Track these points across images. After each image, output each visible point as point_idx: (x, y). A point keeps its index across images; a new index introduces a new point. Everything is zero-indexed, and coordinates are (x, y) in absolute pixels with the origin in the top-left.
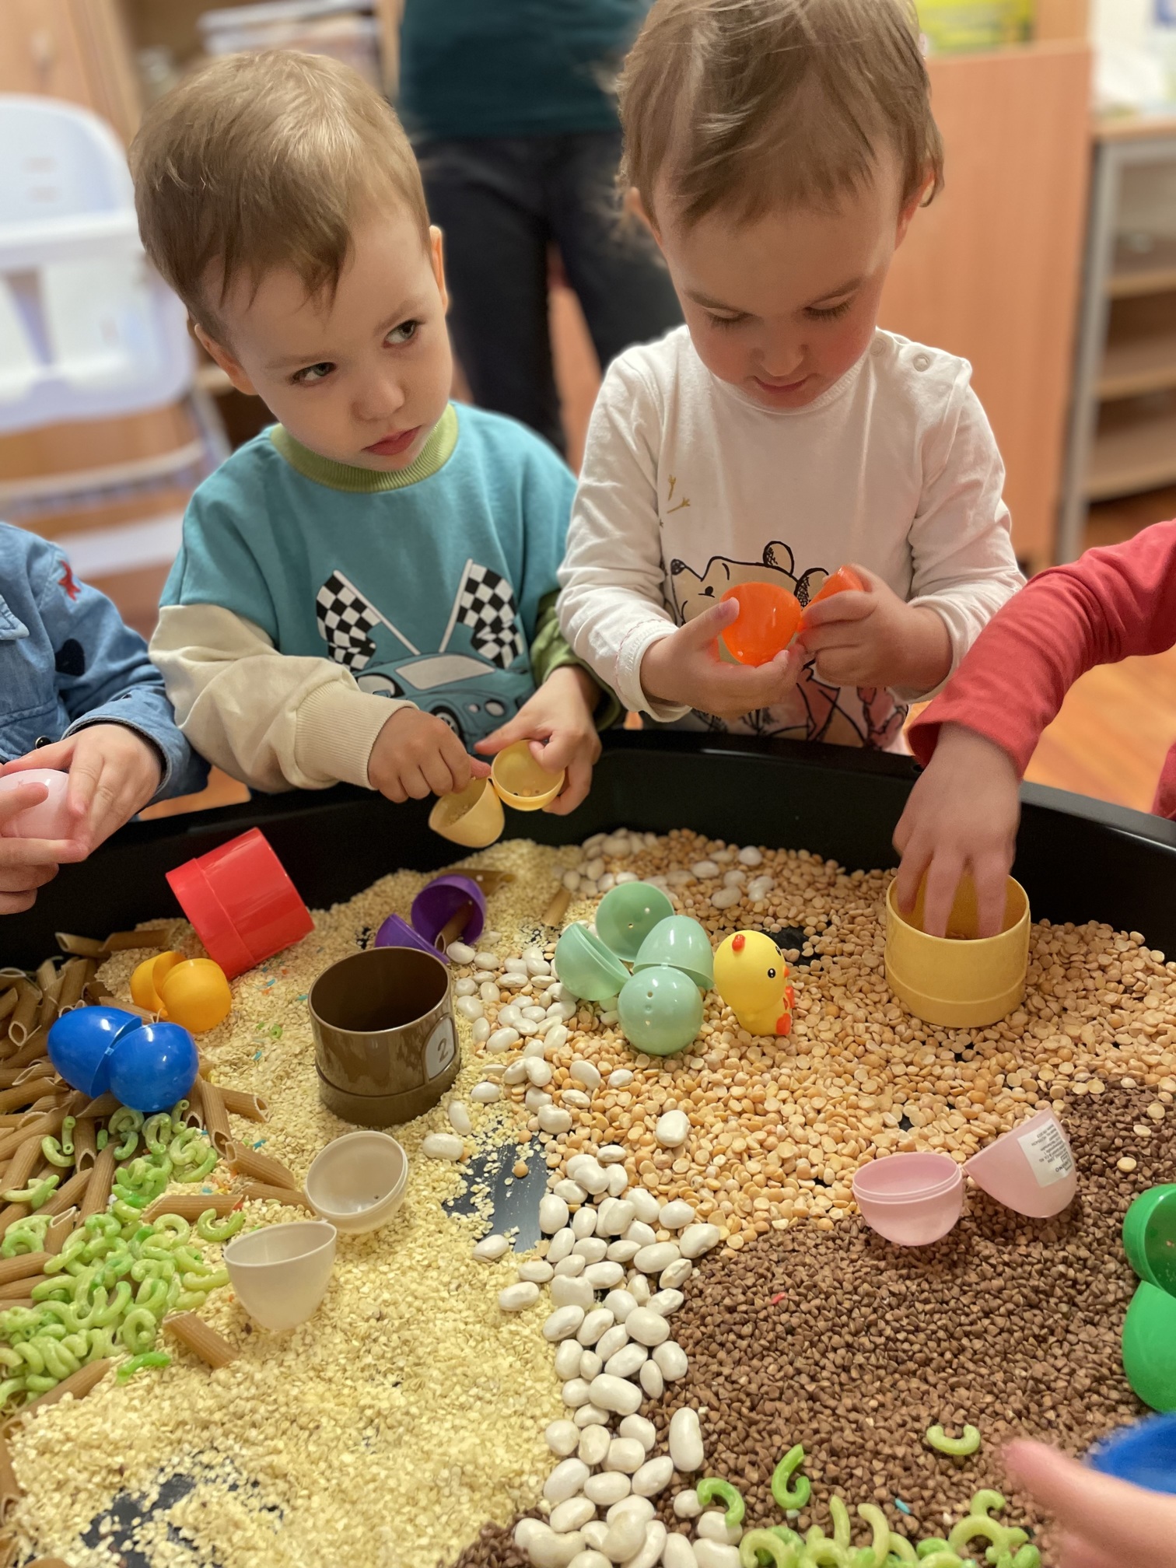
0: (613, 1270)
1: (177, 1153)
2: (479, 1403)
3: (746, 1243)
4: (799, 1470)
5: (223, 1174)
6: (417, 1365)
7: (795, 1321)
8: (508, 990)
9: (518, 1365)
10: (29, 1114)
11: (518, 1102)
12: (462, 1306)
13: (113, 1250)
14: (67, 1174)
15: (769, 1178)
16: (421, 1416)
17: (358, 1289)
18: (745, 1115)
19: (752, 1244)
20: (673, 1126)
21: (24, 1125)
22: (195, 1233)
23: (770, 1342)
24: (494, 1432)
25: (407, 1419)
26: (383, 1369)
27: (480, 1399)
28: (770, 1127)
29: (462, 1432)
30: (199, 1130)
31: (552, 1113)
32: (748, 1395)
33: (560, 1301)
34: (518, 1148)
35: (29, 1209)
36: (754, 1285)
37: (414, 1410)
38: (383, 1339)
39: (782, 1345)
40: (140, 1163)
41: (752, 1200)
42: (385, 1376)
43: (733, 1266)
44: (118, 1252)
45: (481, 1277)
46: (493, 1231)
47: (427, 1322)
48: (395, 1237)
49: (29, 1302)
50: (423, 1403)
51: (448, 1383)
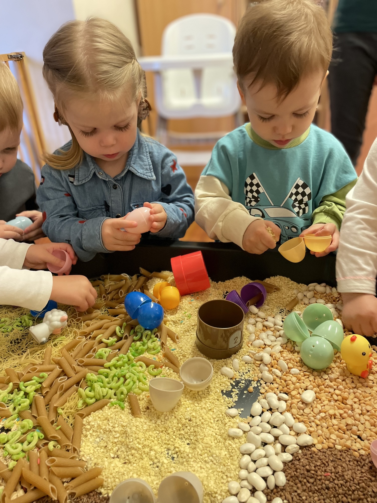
0: (270, 438)
1: (150, 344)
2: (211, 463)
3: (322, 449)
5: (160, 355)
6: (196, 441)
7: (331, 485)
8: (266, 327)
9: (228, 456)
10: (116, 318)
11: (257, 367)
12: (217, 428)
13: (124, 367)
14: (120, 339)
15: (339, 429)
16: (192, 458)
17: (186, 408)
18: (338, 402)
19: (325, 450)
20: (309, 396)
21: (114, 321)
22: (147, 370)
23: (319, 489)
24: (212, 475)
25: (187, 457)
26: (186, 437)
27: (212, 461)
28: (346, 410)
29: (203, 470)
30: (158, 339)
31: (267, 374)
33: (249, 440)
34: (252, 382)
35: (107, 346)
36: (320, 466)
37: (190, 455)
38: (189, 428)
39: (323, 492)
40: (138, 343)
41: (330, 434)
42: (186, 440)
43: (314, 455)
44: (125, 368)
45: (225, 421)
46: (235, 407)
47: (204, 428)
48: (203, 396)
49: (97, 373)
50: (193, 454)
51: (203, 451)
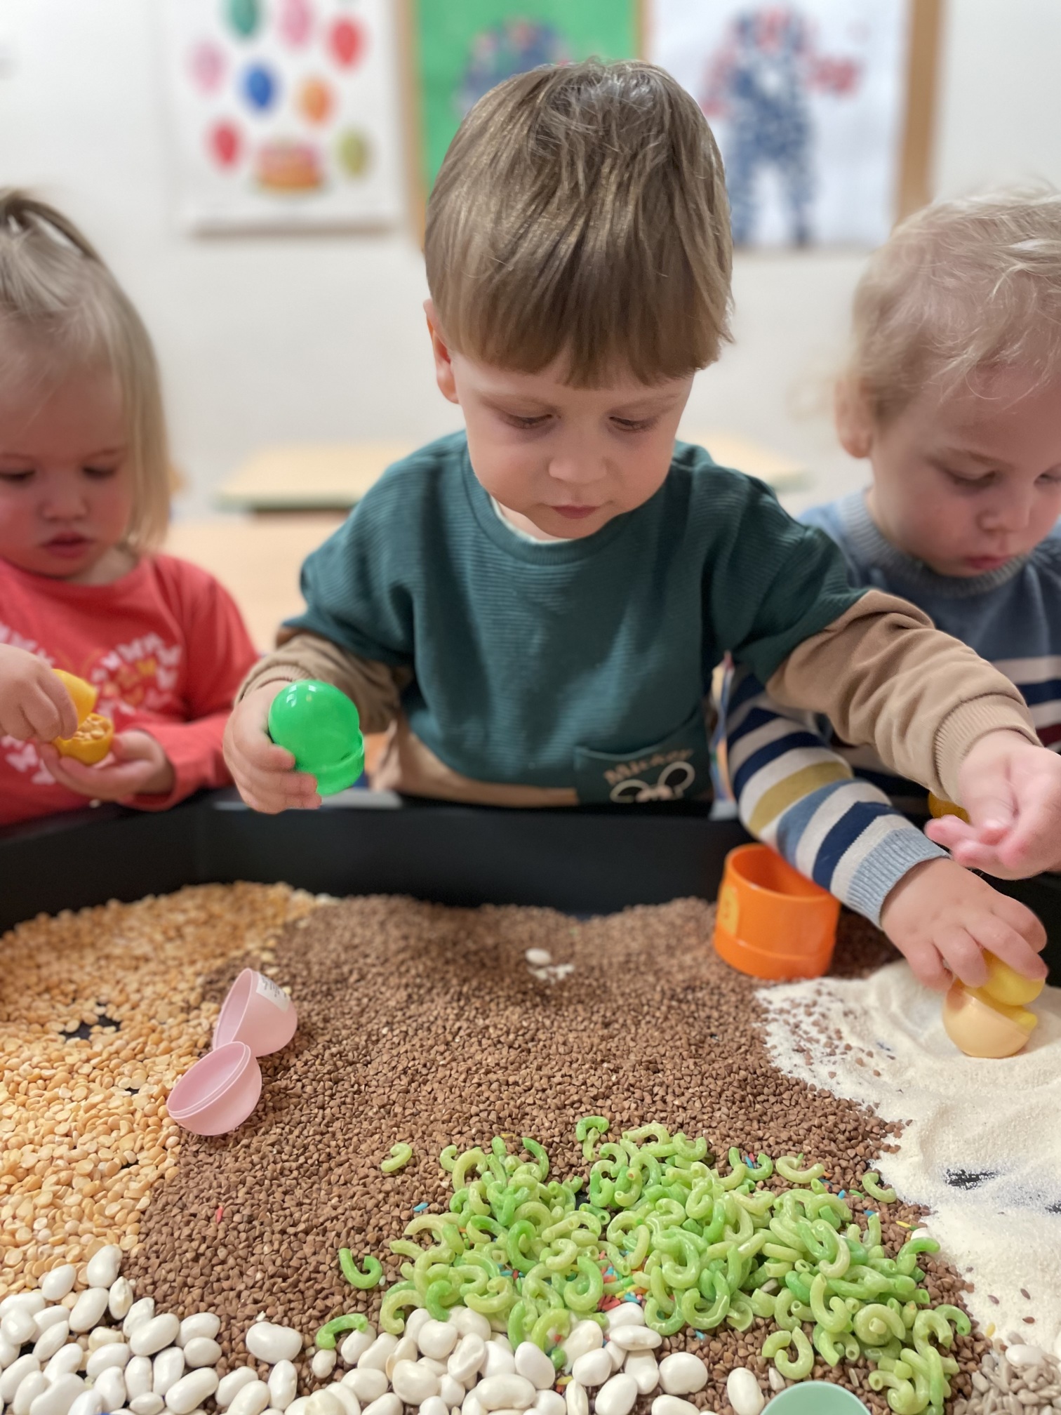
0: (68, 1353)
3: (139, 1234)
4: (357, 1261)
7: (246, 1211)
15: (94, 1195)
19: (144, 1230)
23: (247, 1239)
28: (49, 1171)
32: (272, 1277)
39: (255, 1232)
41: (101, 1215)
43: (154, 1248)
